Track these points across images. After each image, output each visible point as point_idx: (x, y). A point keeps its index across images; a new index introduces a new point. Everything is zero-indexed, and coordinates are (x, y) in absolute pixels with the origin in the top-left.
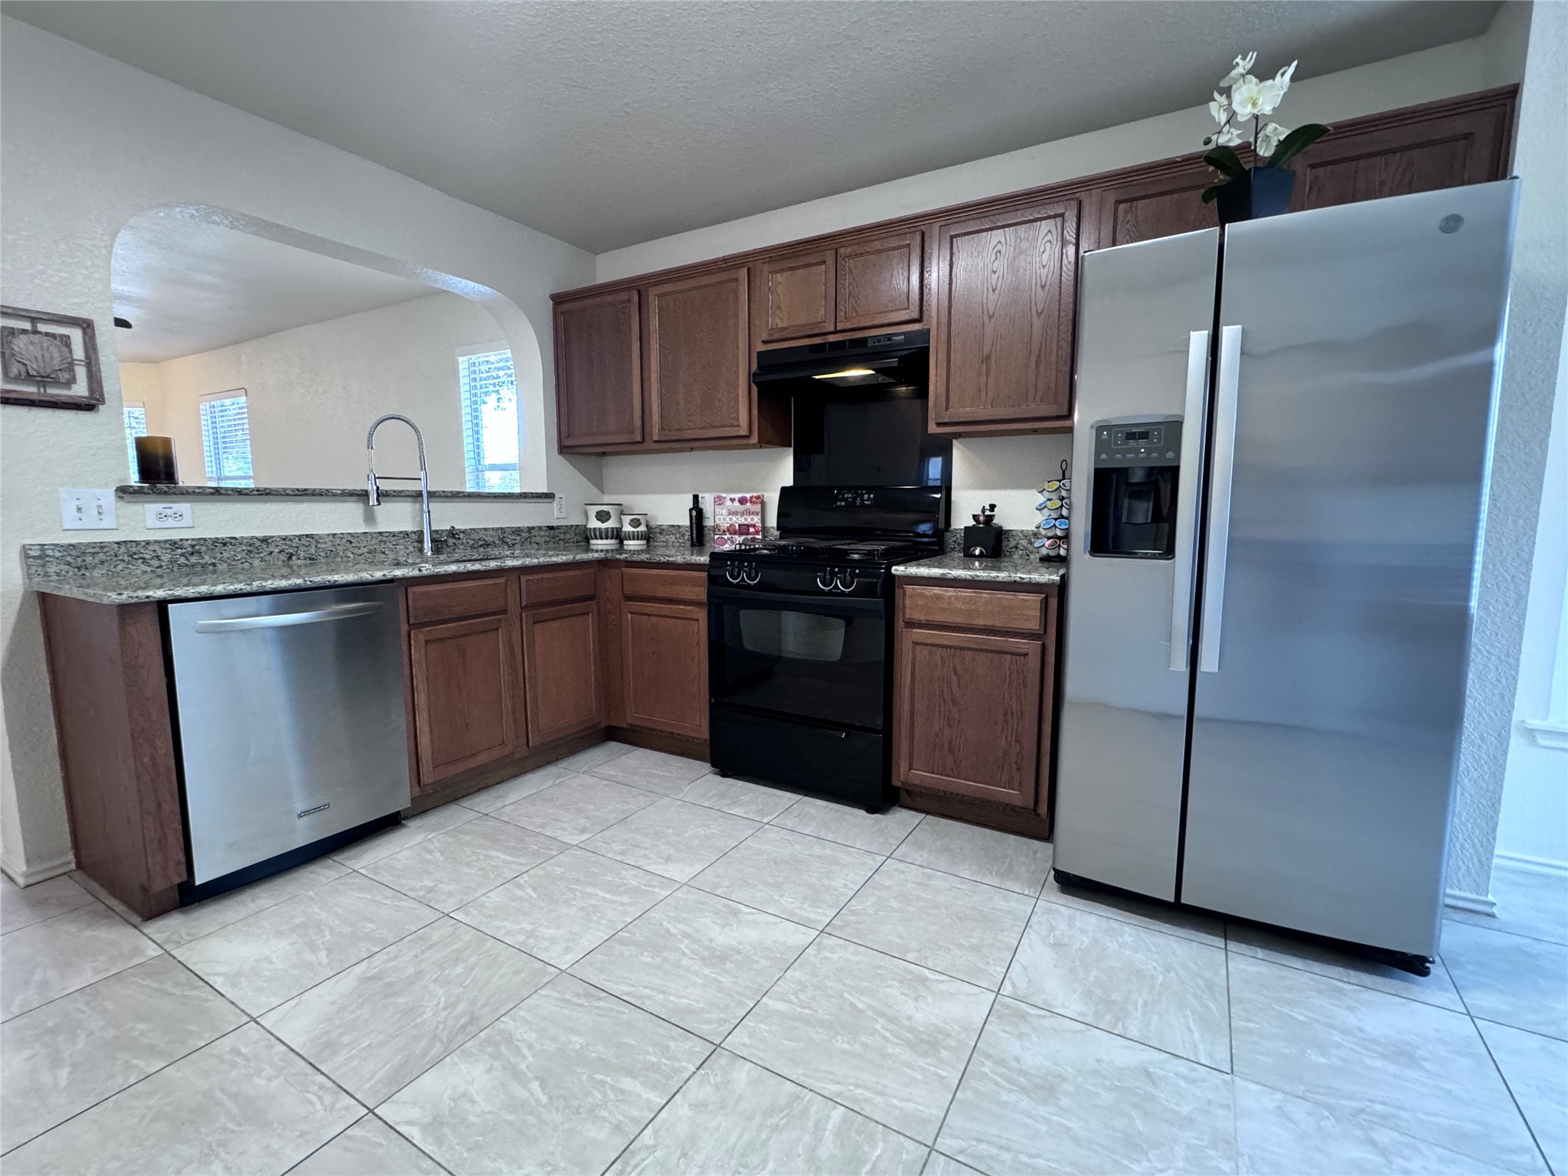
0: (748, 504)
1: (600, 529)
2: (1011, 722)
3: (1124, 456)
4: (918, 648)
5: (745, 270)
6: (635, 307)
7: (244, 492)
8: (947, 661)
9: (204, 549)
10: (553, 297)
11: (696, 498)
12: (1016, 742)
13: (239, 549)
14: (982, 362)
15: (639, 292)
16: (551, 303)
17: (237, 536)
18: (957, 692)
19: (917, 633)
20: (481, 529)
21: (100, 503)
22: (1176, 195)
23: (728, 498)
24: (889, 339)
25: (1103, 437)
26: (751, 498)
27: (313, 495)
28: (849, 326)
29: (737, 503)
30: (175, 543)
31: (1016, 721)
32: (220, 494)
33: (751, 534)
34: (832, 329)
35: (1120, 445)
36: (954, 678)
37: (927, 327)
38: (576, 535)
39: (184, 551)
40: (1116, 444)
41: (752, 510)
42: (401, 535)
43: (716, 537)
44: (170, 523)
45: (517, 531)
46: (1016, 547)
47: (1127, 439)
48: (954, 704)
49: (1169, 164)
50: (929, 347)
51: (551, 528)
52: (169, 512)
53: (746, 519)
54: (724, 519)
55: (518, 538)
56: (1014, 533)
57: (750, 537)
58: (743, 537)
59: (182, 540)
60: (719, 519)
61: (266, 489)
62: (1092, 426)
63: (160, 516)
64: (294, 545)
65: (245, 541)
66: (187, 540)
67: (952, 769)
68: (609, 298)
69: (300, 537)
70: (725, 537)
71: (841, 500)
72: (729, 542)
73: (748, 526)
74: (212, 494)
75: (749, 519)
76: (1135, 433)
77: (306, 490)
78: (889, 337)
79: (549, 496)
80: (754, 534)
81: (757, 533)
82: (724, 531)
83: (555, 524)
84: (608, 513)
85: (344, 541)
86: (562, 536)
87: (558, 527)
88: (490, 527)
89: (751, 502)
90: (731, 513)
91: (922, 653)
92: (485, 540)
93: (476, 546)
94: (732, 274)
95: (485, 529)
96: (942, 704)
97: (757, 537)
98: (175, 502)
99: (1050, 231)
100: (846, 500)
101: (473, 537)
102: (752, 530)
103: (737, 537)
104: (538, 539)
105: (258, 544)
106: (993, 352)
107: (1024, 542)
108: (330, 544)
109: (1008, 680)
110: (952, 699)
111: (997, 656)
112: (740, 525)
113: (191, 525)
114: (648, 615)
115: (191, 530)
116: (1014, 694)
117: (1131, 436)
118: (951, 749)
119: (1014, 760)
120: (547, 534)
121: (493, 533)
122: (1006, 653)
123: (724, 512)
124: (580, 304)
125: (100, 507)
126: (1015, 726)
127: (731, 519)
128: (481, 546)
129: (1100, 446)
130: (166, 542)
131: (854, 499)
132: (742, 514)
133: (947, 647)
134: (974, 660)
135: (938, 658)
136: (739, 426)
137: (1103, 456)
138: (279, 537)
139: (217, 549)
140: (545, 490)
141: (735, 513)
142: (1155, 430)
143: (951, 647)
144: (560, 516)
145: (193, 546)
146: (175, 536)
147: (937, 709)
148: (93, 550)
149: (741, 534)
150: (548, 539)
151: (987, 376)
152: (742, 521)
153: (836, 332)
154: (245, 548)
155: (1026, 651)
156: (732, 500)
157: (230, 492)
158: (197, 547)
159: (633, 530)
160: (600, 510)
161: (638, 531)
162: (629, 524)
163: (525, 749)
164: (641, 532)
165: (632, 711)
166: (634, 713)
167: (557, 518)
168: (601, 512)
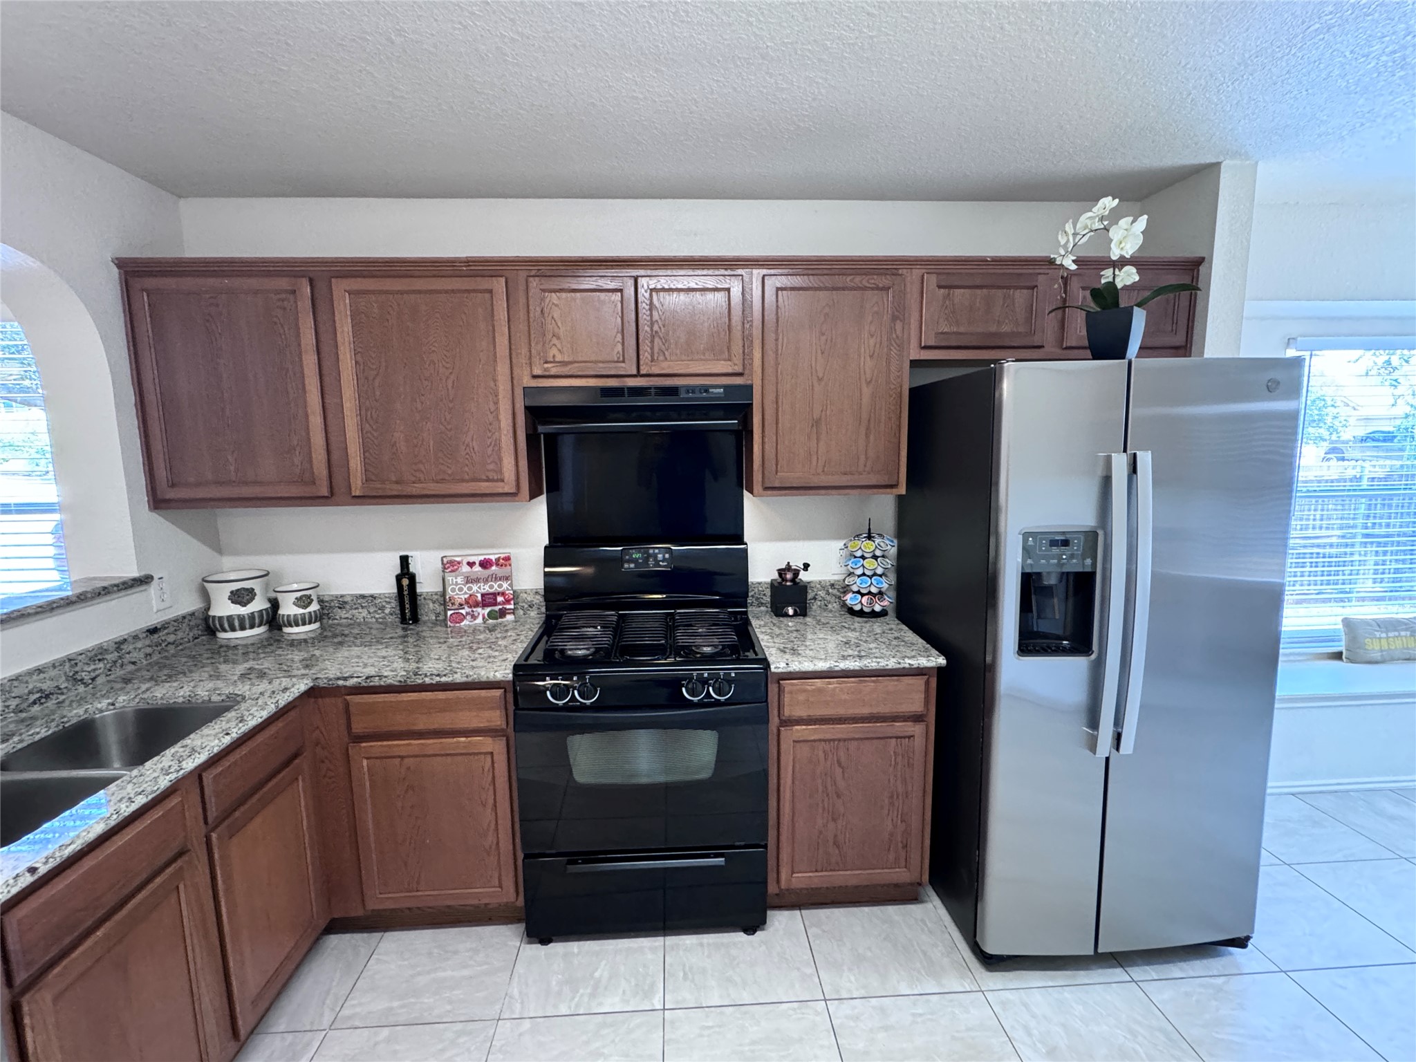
0: (494, 568)
1: (239, 616)
2: (896, 804)
3: (1048, 562)
4: (798, 745)
5: (503, 280)
6: (305, 304)
8: (831, 756)
10: (121, 263)
11: (404, 561)
12: (902, 822)
14: (813, 426)
15: (311, 281)
16: (115, 270)
18: (841, 784)
19: (797, 730)
20: (30, 673)
22: (985, 290)
23: (465, 563)
24: (706, 391)
25: (1030, 543)
26: (498, 560)
28: (656, 370)
29: (477, 568)
31: (901, 801)
33: (500, 604)
34: (635, 372)
35: (1044, 551)
36: (838, 771)
37: (749, 382)
38: (191, 629)
40: (1040, 550)
41: (499, 575)
43: (449, 613)
45: (97, 655)
46: (815, 599)
47: (1051, 546)
48: (838, 796)
49: (981, 261)
50: (752, 404)
51: (153, 631)
53: (491, 587)
54: (460, 589)
55: (101, 665)
56: (812, 585)
57: (497, 608)
58: (488, 610)
60: (453, 590)
62: (1020, 534)
67: (837, 863)
68: (253, 283)
70: (463, 612)
71: (629, 561)
72: (469, 617)
73: (495, 595)
75: (496, 586)
76: (1058, 540)
78: (706, 389)
79: (142, 581)
80: (504, 603)
81: (508, 602)
82: (461, 605)
83: (157, 622)
84: (249, 592)
86: (171, 638)
87: (165, 626)
88: (48, 662)
89: (497, 565)
90: (469, 580)
91: (805, 750)
92: (41, 691)
93: (25, 705)
94: (484, 284)
95: (39, 670)
96: (826, 799)
97: (508, 607)
99: (877, 303)
100: (635, 561)
101: (16, 692)
102: (500, 599)
103: (479, 610)
104: (135, 655)
106: (823, 416)
107: (822, 593)
109: (893, 763)
110: (836, 793)
111: (882, 742)
112: (483, 595)
114: (402, 757)
116: (899, 776)
117: (1053, 543)
118: (836, 844)
119: (900, 840)
120: (147, 642)
121: (53, 673)
122: (891, 738)
123: (459, 580)
124: (188, 283)
126: (901, 807)
127: (470, 589)
128: (34, 703)
129: (1027, 551)
131: (646, 560)
132: (486, 581)
133: (829, 740)
134: (858, 749)
135: (821, 754)
136: (503, 481)
137: (1029, 561)
140: (134, 573)
141: (477, 581)
142: (1075, 538)
143: (834, 740)
144: (163, 606)
147: (821, 805)
149: (484, 605)
150: (149, 650)
151: (818, 439)
152: (486, 588)
153: (638, 375)
155: (911, 734)
156: (471, 564)
159: (301, 611)
160: (234, 589)
161: (310, 613)
162: (294, 603)
163: (233, 1046)
164: (315, 612)
165: (377, 892)
166: (381, 894)
167: (158, 611)
168: (238, 590)
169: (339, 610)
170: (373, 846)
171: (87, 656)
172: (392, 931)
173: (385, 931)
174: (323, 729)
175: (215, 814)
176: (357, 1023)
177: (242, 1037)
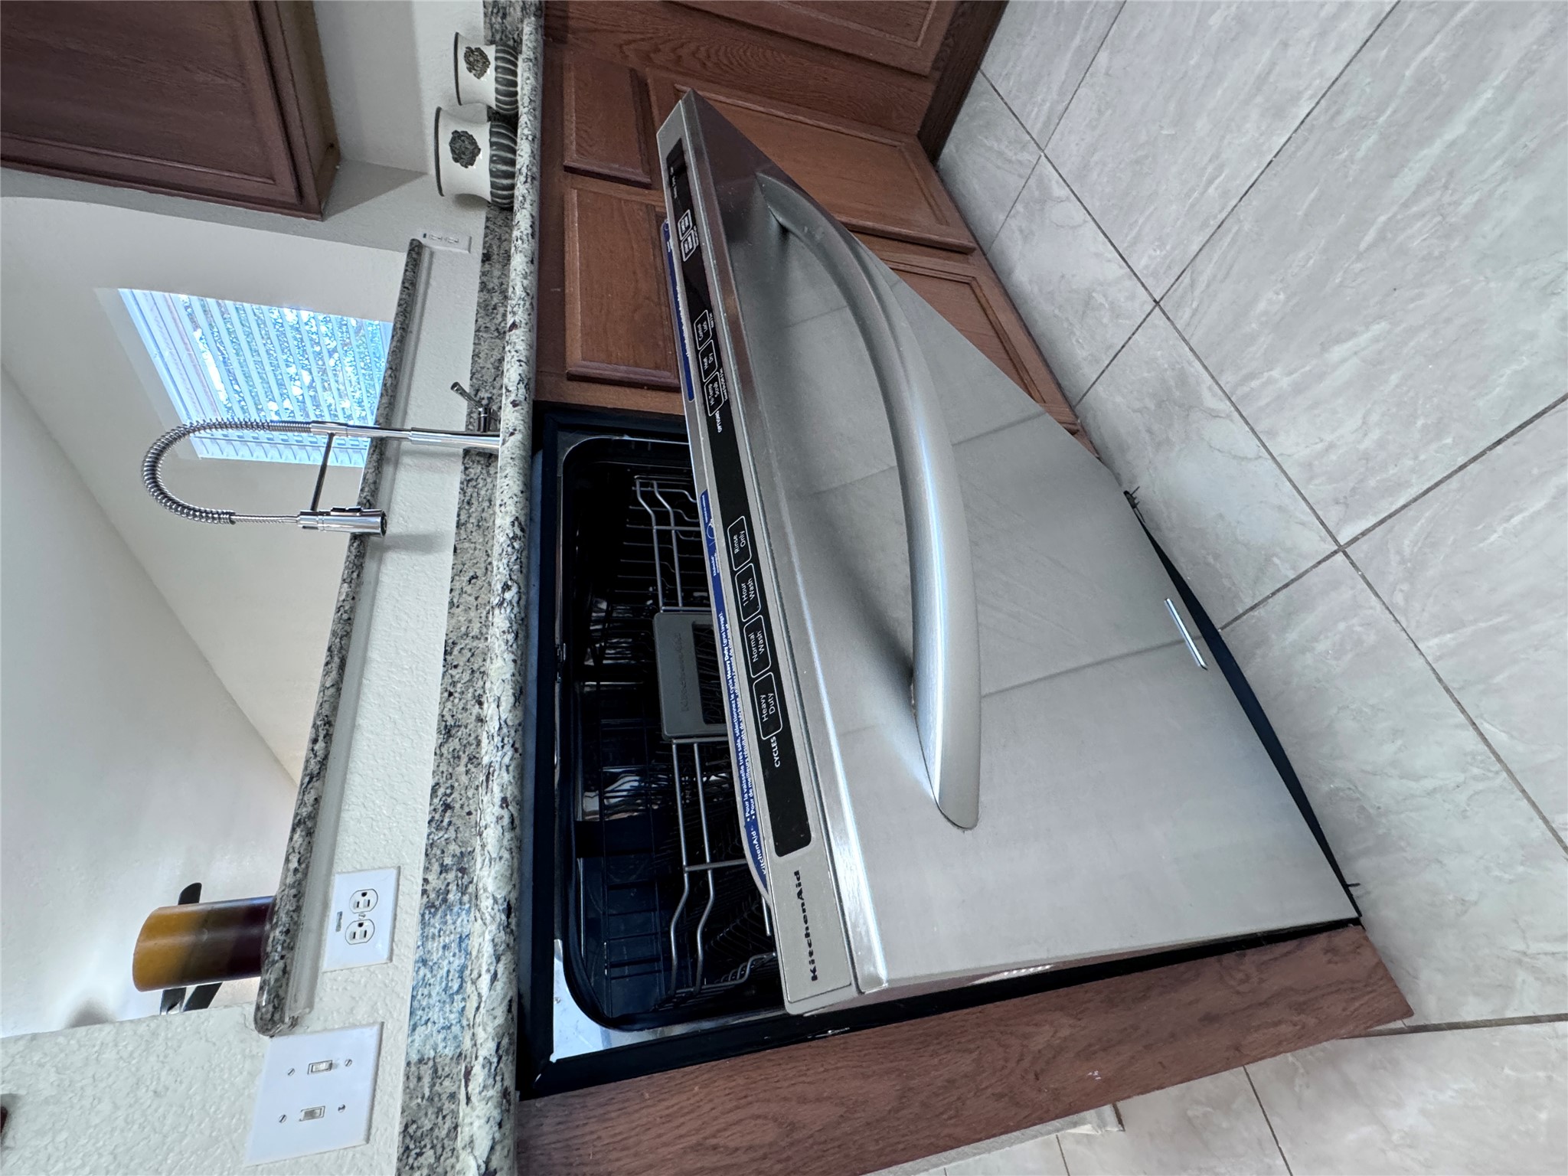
1: (493, 161)
7: (314, 766)
9: (453, 848)
13: (464, 779)
17: (431, 782)
21: (302, 1069)
27: (348, 634)
30: (430, 906)
32: (313, 816)
39: (453, 887)
42: (469, 491)
44: (381, 915)
45: (486, 309)
51: (487, 258)
52: (350, 918)
55: (501, 309)
59: (424, 892)
61: (315, 725)
63: (361, 933)
64: (466, 676)
65: (444, 767)
66: (426, 881)
69: (449, 665)
74: (310, 833)
77: (330, 649)
79: (416, 251)
83: (478, 251)
84: (457, 136)
85: (468, 589)
87: (487, 248)
88: (471, 347)
95: (476, 356)
98: (326, 905)
105: (454, 743)
108: (472, 614)
113: (395, 872)
115: (405, 872)
120: (496, 264)
121: (484, 347)
125: (312, 1069)
130: (424, 924)
138: (443, 704)
139: (459, 822)
144: (463, 243)
145: (444, 869)
146: (412, 902)
148: (427, 1080)
154: (462, 769)
157: (310, 798)
158: (448, 861)
159: (491, 72)
160: (450, 155)
161: (497, 59)
162: (479, 76)
163: (976, 258)
164: (497, 51)
165: (910, 43)
166: (917, 40)
167: (469, 251)
168: (453, 151)
169: (509, 19)
170: (837, 21)
171: (482, 317)
172: (982, 60)
173: (979, 68)
174: (625, 37)
175: (640, 171)
176: (1061, 107)
177: (973, 245)
